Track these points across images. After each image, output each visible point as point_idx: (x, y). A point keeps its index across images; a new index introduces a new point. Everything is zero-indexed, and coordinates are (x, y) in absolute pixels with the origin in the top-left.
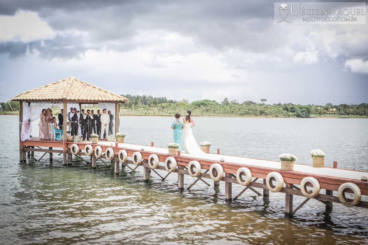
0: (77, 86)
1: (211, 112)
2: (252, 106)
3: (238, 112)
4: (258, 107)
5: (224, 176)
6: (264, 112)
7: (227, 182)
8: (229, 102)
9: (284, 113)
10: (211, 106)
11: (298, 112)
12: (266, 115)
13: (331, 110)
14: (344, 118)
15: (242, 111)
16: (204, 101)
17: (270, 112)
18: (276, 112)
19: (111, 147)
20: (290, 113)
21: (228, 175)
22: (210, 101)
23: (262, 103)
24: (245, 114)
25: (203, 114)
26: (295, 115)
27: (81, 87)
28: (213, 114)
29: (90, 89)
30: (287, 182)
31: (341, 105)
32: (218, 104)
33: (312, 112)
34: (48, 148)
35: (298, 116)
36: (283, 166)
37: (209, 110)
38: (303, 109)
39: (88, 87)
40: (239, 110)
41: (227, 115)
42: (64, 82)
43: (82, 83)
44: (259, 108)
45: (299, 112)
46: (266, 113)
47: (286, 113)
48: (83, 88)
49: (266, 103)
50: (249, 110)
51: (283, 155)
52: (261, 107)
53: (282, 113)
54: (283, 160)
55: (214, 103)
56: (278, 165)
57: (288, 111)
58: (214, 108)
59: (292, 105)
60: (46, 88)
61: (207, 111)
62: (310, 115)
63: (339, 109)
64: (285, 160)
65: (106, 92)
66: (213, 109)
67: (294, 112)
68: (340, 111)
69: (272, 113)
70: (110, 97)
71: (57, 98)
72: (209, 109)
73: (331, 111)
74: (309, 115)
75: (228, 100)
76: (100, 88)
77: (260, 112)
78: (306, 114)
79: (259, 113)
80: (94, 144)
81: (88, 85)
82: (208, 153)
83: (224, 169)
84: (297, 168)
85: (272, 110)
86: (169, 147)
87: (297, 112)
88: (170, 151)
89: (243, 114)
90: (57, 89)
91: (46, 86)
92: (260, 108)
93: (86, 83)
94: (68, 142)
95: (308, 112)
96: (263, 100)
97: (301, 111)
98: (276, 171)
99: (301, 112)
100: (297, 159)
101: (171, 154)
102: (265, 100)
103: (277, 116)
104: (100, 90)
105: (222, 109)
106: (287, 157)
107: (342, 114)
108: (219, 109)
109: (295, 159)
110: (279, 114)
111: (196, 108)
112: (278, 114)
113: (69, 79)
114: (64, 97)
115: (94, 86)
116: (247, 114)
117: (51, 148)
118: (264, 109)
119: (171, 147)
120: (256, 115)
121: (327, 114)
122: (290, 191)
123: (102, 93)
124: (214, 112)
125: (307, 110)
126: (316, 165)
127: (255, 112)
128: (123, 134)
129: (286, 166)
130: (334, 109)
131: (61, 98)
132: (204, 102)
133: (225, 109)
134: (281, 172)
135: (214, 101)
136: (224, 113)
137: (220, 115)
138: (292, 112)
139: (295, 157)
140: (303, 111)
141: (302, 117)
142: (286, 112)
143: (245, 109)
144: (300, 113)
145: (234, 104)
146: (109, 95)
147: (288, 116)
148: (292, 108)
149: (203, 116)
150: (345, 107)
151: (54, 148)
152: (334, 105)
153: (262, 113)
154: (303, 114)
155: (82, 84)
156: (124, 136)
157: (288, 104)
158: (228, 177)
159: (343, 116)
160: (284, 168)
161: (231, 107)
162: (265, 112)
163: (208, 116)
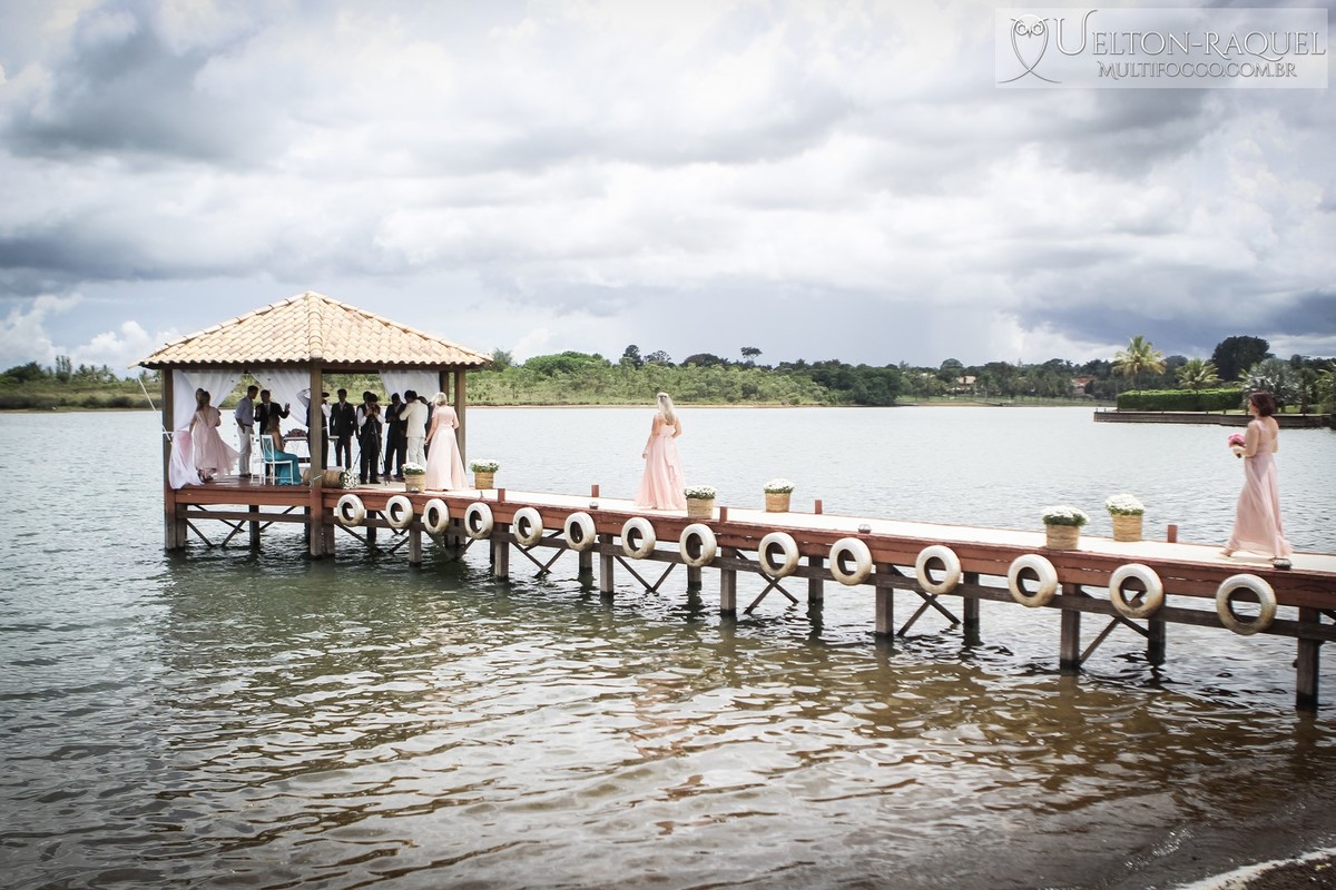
0: (336, 322)
1: (588, 391)
2: (717, 371)
3: (674, 389)
4: (736, 376)
5: (873, 571)
6: (755, 391)
7: (884, 586)
8: (642, 358)
9: (816, 393)
10: (589, 371)
11: (861, 388)
12: (763, 398)
13: (961, 380)
14: (1001, 405)
15: (687, 386)
16: (563, 355)
17: (773, 388)
18: (794, 390)
19: (480, 501)
20: (836, 393)
21: (885, 569)
22: (585, 356)
23: (744, 360)
24: (696, 396)
25: (564, 397)
26: (850, 399)
27: (349, 323)
28: (594, 399)
29: (377, 329)
30: (1067, 580)
31: (992, 366)
32: (608, 366)
33: (903, 389)
34: (245, 509)
35: (862, 401)
36: (1053, 540)
37: (583, 386)
38: (876, 380)
39: (366, 322)
40: (675, 384)
41: (639, 401)
42: (291, 307)
43: (346, 310)
44: (738, 376)
45: (864, 389)
46: (761, 393)
47: (825, 393)
48: (355, 328)
49: (758, 360)
50: (709, 384)
51: (1054, 511)
52: (745, 372)
53: (811, 391)
54: (1052, 522)
55: (596, 362)
56: (1040, 540)
57: (828, 385)
58: (598, 378)
59: (843, 366)
60: (240, 327)
61: (576, 387)
62: (899, 399)
63: (986, 379)
64: (1058, 523)
65: (426, 339)
66: (596, 382)
67: (846, 387)
68: (986, 384)
69: (782, 392)
70: (440, 352)
71: (296, 358)
72: (583, 383)
73: (961, 385)
74: (895, 396)
75: (639, 354)
76: (404, 327)
77: (743, 389)
78: (884, 394)
79: (740, 394)
80: (417, 492)
81: (367, 317)
82: (786, 511)
83: (874, 551)
84: (1087, 544)
85: (781, 383)
86: (690, 497)
87: (857, 389)
88: (690, 508)
89: (689, 396)
90: (279, 330)
91: (240, 322)
92: (744, 377)
93: (360, 311)
94: (325, 490)
95: (889, 388)
96: (748, 352)
97: (870, 384)
98: (1035, 552)
99: (868, 388)
100: (1088, 520)
101: (694, 516)
102: (756, 352)
103: (795, 403)
104: (405, 331)
105: (624, 382)
106: (1066, 516)
107: (992, 394)
108: (612, 380)
109: (1084, 519)
110: (802, 394)
111: (542, 379)
112: (799, 397)
113: (305, 299)
114: (317, 354)
115: (387, 321)
116: (704, 396)
117: (254, 509)
118: (754, 382)
119: (695, 497)
120: (731, 400)
121: (949, 393)
122: (1075, 602)
123: (417, 343)
124: (599, 391)
125: (889, 383)
126: (1122, 536)
127: (729, 389)
128: (494, 462)
129: (1062, 538)
130: (971, 379)
131: (307, 358)
132: (564, 358)
133: (633, 381)
134: (1046, 553)
135: (597, 357)
136: (630, 394)
137: (617, 400)
138: (841, 388)
139: (1084, 515)
140: (875, 385)
141: (874, 405)
142: (824, 389)
143: (695, 382)
144: (866, 391)
145: (661, 364)
146: (436, 347)
147: (830, 400)
148: (839, 377)
149: (565, 403)
150: (1002, 373)
151: (263, 509)
152: (966, 366)
153: (749, 393)
154: (875, 395)
155: (348, 315)
156: (496, 469)
157: (828, 363)
158: (883, 573)
159: (998, 401)
160: (1056, 543)
161: (650, 376)
162: (760, 388)
163: (581, 404)
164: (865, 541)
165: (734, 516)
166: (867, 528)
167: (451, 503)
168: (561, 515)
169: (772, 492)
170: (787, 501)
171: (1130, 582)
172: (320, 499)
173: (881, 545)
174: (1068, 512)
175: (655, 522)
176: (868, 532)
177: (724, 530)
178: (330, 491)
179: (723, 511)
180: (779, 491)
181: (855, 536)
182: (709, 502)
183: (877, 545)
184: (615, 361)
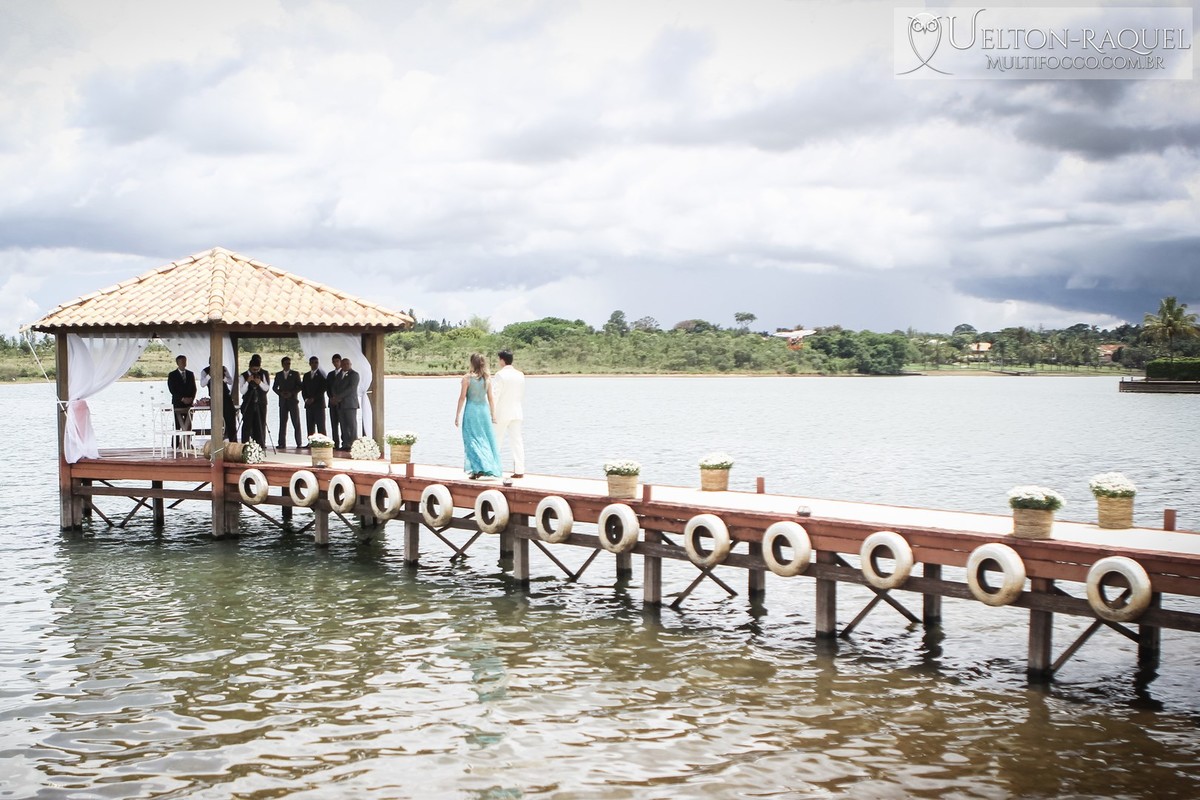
0: (244, 280)
1: (569, 359)
2: (708, 338)
3: (661, 357)
4: (728, 342)
5: (813, 560)
6: (748, 359)
7: (824, 578)
8: (628, 325)
9: (815, 361)
10: (571, 338)
11: (864, 356)
12: (757, 366)
13: (974, 347)
14: (1018, 374)
15: (676, 355)
16: (543, 321)
17: (768, 356)
18: (791, 358)
19: (387, 477)
20: (838, 361)
21: (827, 558)
22: (567, 323)
23: (738, 326)
24: (684, 364)
25: (544, 366)
26: (852, 367)
27: (256, 281)
28: (577, 367)
29: (287, 288)
30: (1036, 575)
31: (1009, 333)
32: (592, 333)
33: (910, 357)
34: (148, 484)
35: (865, 370)
36: (1021, 527)
37: (565, 354)
38: (881, 347)
39: (277, 280)
40: (662, 352)
41: (624, 369)
42: (196, 265)
43: (256, 267)
44: (731, 345)
45: (867, 357)
46: (755, 361)
47: (824, 361)
48: (263, 287)
49: (754, 327)
50: (699, 352)
51: (1023, 492)
52: (738, 339)
53: (809, 359)
54: (1020, 505)
55: (579, 329)
56: (1006, 526)
57: (828, 352)
58: (581, 346)
59: (843, 333)
60: (140, 286)
61: (557, 355)
62: (905, 368)
63: (1002, 345)
64: (1026, 507)
65: (341, 298)
66: (578, 350)
67: (848, 355)
68: (1002, 352)
69: (778, 360)
70: (354, 312)
71: (193, 320)
72: (564, 351)
73: (974, 353)
74: (901, 365)
75: (624, 320)
76: (318, 286)
77: (736, 357)
78: (889, 362)
79: (732, 362)
80: (323, 467)
81: (278, 275)
82: (725, 489)
83: (814, 538)
84: (1062, 531)
85: (777, 350)
86: (611, 473)
87: (860, 356)
88: (611, 486)
89: (677, 365)
90: (180, 290)
91: (140, 282)
92: (736, 344)
93: (270, 268)
95: (896, 356)
96: (741, 318)
97: (872, 351)
98: (1000, 541)
99: (872, 356)
100: (1064, 502)
101: (615, 495)
102: (751, 317)
103: (792, 372)
104: (318, 290)
105: (608, 350)
106: (1036, 498)
107: (1010, 362)
108: (595, 347)
109: (1059, 503)
110: (800, 363)
111: (520, 347)
112: (796, 365)
113: (212, 255)
114: (216, 315)
115: (299, 279)
116: (693, 365)
117: (157, 485)
118: (748, 349)
119: (616, 473)
120: (723, 369)
121: (961, 361)
122: (1045, 601)
123: (329, 302)
124: (581, 359)
125: (894, 350)
126: (1108, 523)
127: (720, 357)
128: (410, 434)
129: (1032, 524)
130: (985, 346)
131: (205, 319)
132: (545, 325)
133: (618, 348)
134: (1012, 542)
135: (579, 323)
136: (615, 363)
137: (601, 369)
138: (843, 356)
139: (1059, 497)
140: (880, 353)
141: (877, 374)
142: (824, 356)
143: (684, 350)
144: (869, 359)
145: (649, 331)
146: (352, 307)
147: (830, 369)
148: (841, 344)
149: (545, 372)
150: (1020, 339)
152: (980, 332)
153: (742, 361)
154: (880, 363)
155: (257, 272)
156: (414, 441)
157: (829, 330)
158: (824, 563)
159: (1015, 369)
160: (1025, 530)
161: (635, 343)
162: (754, 356)
163: (562, 373)
164: (804, 525)
165: (659, 496)
166: (806, 511)
167: (358, 480)
168: (472, 493)
169: (708, 468)
170: (725, 478)
171: (1113, 578)
172: (222, 474)
173: (823, 530)
174: (1039, 494)
175: (573, 502)
176: (807, 515)
177: (646, 511)
178: (232, 465)
179: (647, 489)
180: (716, 467)
181: (792, 520)
182: (633, 479)
183: (817, 530)
184: (598, 327)
